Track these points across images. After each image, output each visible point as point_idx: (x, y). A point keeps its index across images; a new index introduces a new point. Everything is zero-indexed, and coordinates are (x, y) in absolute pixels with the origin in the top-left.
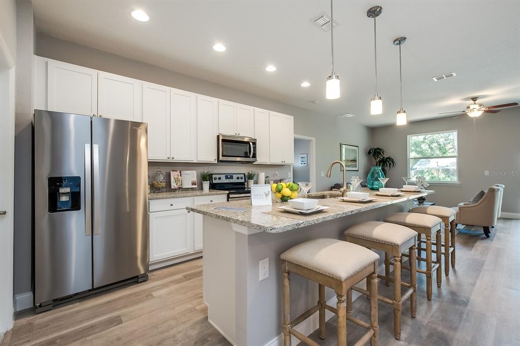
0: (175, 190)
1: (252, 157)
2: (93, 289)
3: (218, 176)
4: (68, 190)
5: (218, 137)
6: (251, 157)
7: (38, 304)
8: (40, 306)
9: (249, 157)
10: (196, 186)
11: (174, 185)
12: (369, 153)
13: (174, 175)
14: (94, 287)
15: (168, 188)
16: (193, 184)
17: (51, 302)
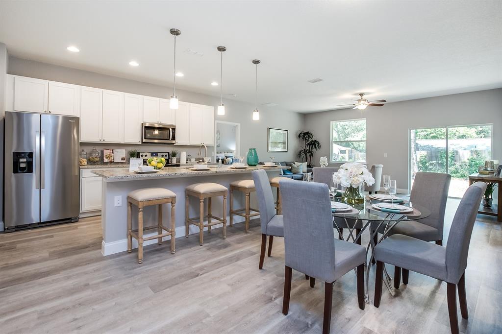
0: (107, 163)
1: (172, 140)
2: (40, 223)
3: (144, 154)
4: (25, 160)
5: (142, 124)
6: (170, 139)
7: (6, 228)
8: (8, 229)
9: (169, 140)
10: (125, 161)
11: (106, 160)
12: (299, 136)
13: (106, 152)
14: (42, 221)
15: (101, 162)
16: (123, 159)
17: (14, 227)
